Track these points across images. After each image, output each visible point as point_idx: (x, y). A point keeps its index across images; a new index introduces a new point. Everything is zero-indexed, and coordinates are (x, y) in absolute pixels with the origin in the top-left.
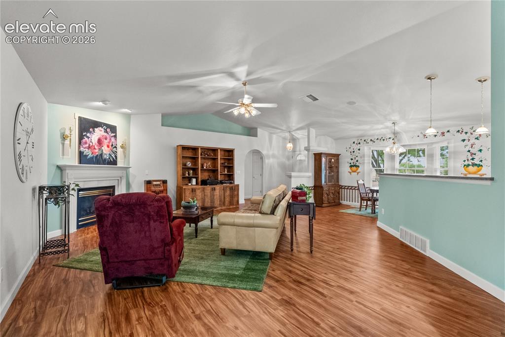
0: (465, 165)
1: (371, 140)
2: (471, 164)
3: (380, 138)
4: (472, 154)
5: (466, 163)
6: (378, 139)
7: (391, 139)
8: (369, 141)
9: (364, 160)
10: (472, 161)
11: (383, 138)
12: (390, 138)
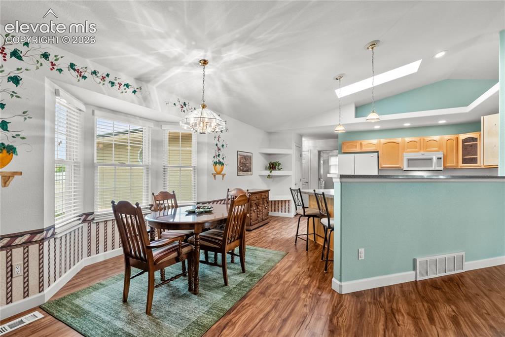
0: (214, 163)
1: (72, 66)
2: (218, 161)
3: (102, 72)
4: (219, 149)
5: (216, 160)
6: (94, 73)
7: (130, 90)
8: (63, 64)
9: (43, 128)
10: (219, 159)
11: (111, 78)
12: (127, 85)
